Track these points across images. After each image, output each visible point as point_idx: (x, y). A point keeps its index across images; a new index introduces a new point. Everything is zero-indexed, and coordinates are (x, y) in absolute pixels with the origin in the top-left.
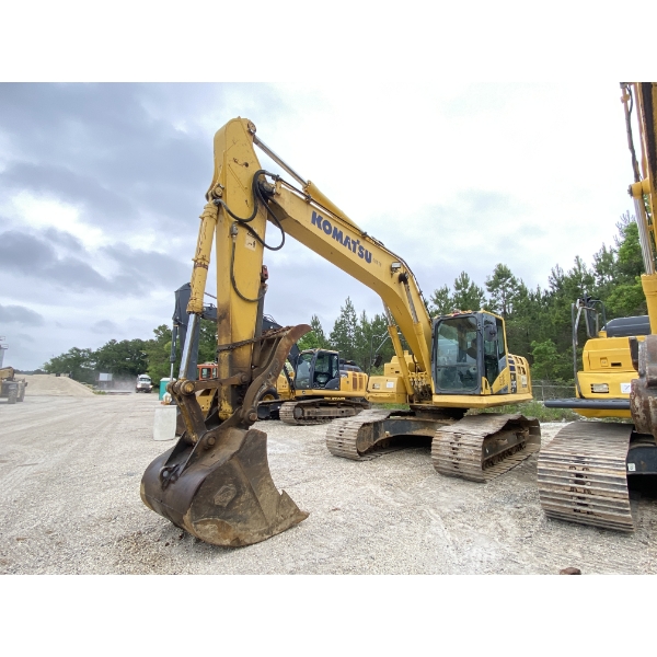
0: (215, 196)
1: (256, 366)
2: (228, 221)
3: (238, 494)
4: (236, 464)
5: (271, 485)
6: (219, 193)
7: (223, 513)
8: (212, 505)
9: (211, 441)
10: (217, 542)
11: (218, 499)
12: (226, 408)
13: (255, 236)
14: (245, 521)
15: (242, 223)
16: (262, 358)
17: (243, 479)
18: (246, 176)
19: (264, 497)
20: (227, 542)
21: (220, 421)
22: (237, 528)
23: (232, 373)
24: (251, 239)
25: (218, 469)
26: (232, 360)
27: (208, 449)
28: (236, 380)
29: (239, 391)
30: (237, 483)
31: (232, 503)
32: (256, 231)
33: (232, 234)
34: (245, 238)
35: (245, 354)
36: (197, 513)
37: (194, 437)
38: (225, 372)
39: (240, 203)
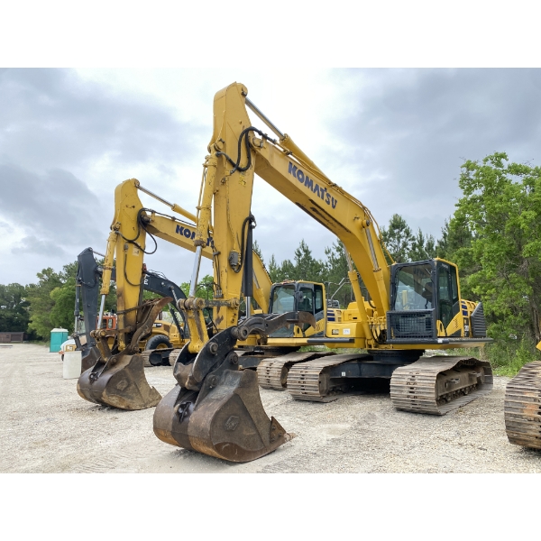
0: (115, 229)
1: (139, 322)
2: (122, 242)
3: (129, 386)
4: (127, 371)
5: (146, 383)
6: (118, 226)
7: (121, 393)
8: (116, 389)
9: (115, 360)
10: (118, 406)
11: (119, 386)
12: (122, 344)
13: (139, 247)
14: (132, 398)
15: (130, 242)
16: (142, 317)
17: (131, 378)
18: (133, 214)
19: (142, 388)
20: (123, 407)
21: (119, 352)
22: (128, 402)
23: (125, 326)
24: (136, 250)
25: (119, 372)
26: (125, 319)
27: (113, 364)
28: (128, 330)
29: (129, 337)
30: (128, 380)
31: (125, 389)
32: (139, 244)
33: (125, 249)
34: (133, 250)
35: (133, 315)
36: (109, 392)
37: (105, 359)
38: (121, 326)
39: (129, 231)
